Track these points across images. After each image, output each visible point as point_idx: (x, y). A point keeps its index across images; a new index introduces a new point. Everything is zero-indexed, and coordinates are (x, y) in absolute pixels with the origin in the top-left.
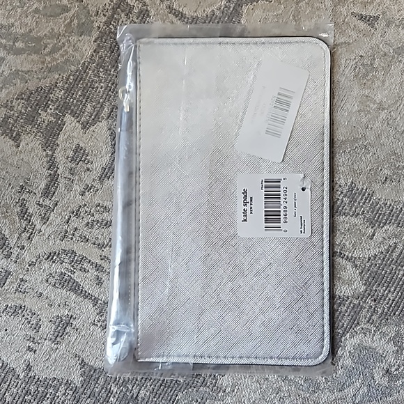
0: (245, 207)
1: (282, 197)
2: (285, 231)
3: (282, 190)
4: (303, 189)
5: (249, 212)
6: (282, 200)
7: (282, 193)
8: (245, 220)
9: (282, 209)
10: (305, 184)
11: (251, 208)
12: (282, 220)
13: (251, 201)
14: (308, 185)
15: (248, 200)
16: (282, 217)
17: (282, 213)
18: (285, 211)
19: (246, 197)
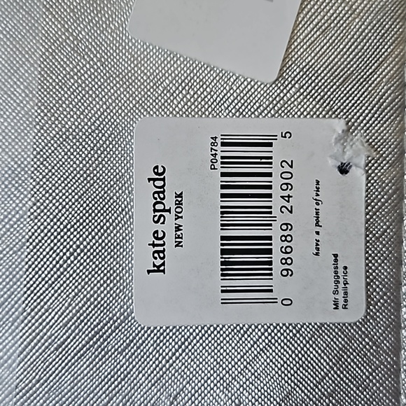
0: (159, 227)
1: (276, 192)
2: (287, 302)
3: (276, 169)
4: (343, 170)
5: (170, 240)
6: (276, 202)
7: (276, 181)
8: (158, 269)
9: (275, 232)
10: (349, 153)
11: (178, 228)
12: (277, 267)
13: (179, 204)
14: (357, 154)
15: (170, 202)
16: (277, 256)
17: (276, 245)
18: (284, 238)
19: (161, 192)
